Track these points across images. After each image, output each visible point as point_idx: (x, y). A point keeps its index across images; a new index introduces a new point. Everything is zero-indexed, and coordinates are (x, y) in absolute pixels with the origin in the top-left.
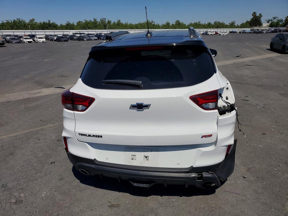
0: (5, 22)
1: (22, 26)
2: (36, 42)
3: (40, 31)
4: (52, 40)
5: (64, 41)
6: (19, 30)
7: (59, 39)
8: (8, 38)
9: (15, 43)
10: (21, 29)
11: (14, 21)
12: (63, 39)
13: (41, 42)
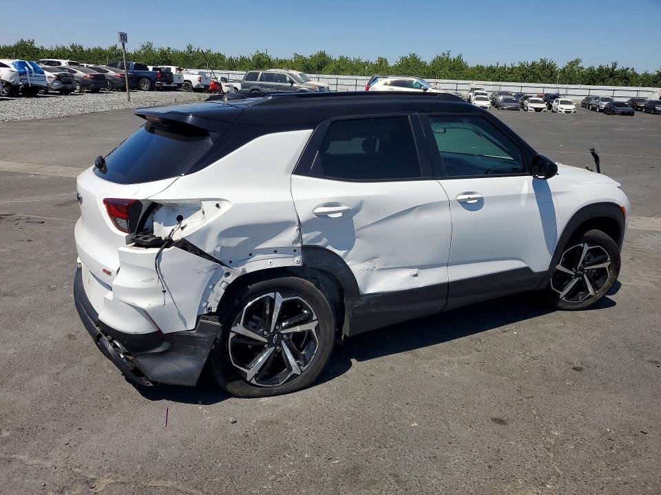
0: (517, 65)
1: (545, 76)
2: (553, 111)
3: (578, 86)
4: (594, 109)
5: (623, 114)
6: (536, 82)
7: (613, 109)
8: (501, 98)
9: (509, 109)
10: (542, 81)
11: (533, 63)
12: (621, 109)
13: (563, 111)
